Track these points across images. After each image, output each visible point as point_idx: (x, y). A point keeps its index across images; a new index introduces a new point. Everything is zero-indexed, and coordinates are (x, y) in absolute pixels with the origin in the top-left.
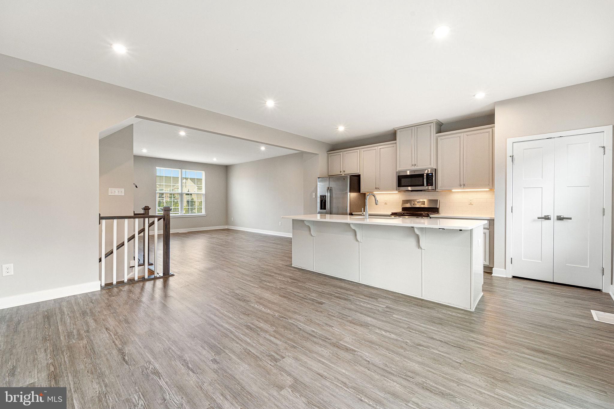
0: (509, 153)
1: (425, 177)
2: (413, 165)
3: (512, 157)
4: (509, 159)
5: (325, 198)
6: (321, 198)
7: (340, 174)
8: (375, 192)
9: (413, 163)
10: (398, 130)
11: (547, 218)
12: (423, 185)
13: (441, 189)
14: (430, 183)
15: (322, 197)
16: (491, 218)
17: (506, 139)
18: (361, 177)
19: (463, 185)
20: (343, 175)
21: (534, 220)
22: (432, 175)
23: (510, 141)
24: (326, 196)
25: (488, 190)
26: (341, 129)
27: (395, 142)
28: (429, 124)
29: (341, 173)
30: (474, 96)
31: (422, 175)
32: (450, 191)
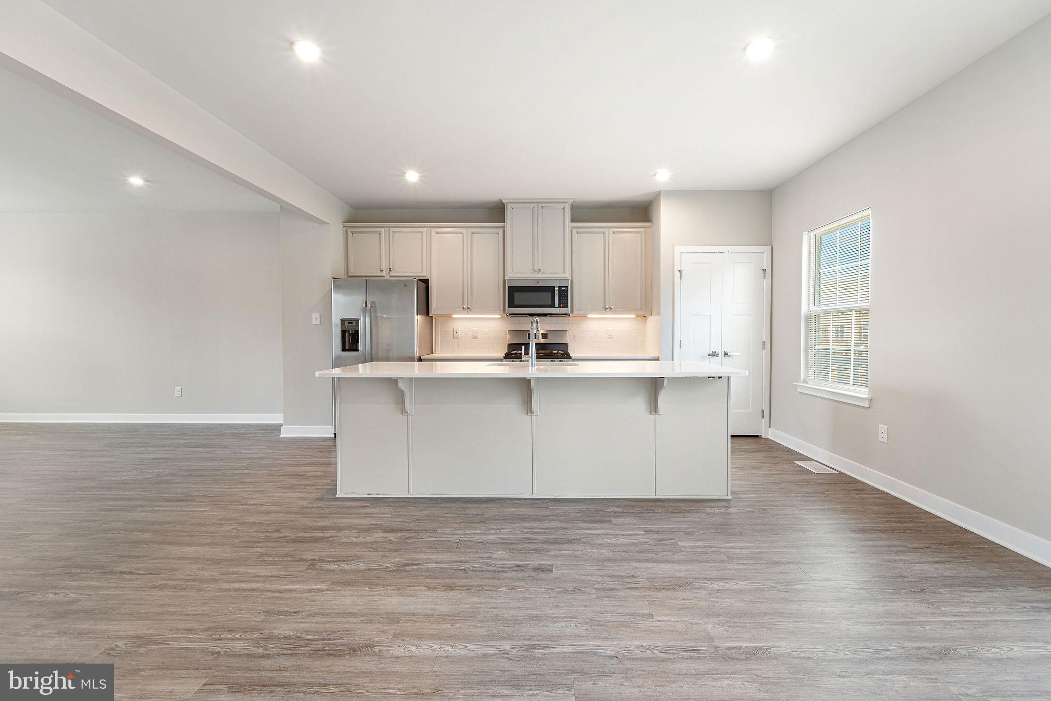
0: (677, 268)
1: (557, 292)
2: (535, 270)
3: (680, 271)
4: (677, 274)
5: (354, 324)
6: (343, 324)
7: (381, 274)
8: (454, 314)
9: (536, 267)
10: (509, 205)
11: (714, 354)
12: (553, 306)
13: (578, 312)
14: (564, 303)
15: (346, 324)
16: (653, 357)
17: (674, 246)
18: (431, 284)
19: (607, 309)
20: (387, 277)
21: (703, 358)
22: (567, 290)
23: (678, 249)
24: (357, 321)
25: (633, 316)
26: (412, 176)
27: (501, 224)
28: (562, 204)
29: (383, 273)
30: (655, 175)
31: (551, 289)
32: (584, 317)
